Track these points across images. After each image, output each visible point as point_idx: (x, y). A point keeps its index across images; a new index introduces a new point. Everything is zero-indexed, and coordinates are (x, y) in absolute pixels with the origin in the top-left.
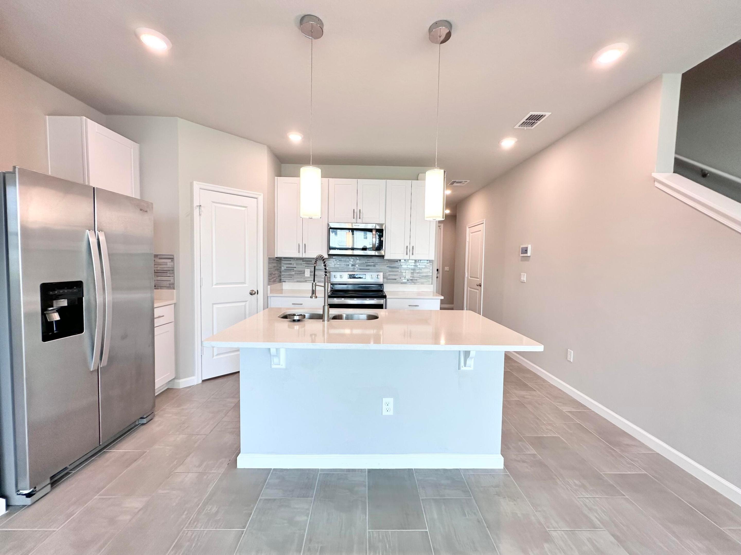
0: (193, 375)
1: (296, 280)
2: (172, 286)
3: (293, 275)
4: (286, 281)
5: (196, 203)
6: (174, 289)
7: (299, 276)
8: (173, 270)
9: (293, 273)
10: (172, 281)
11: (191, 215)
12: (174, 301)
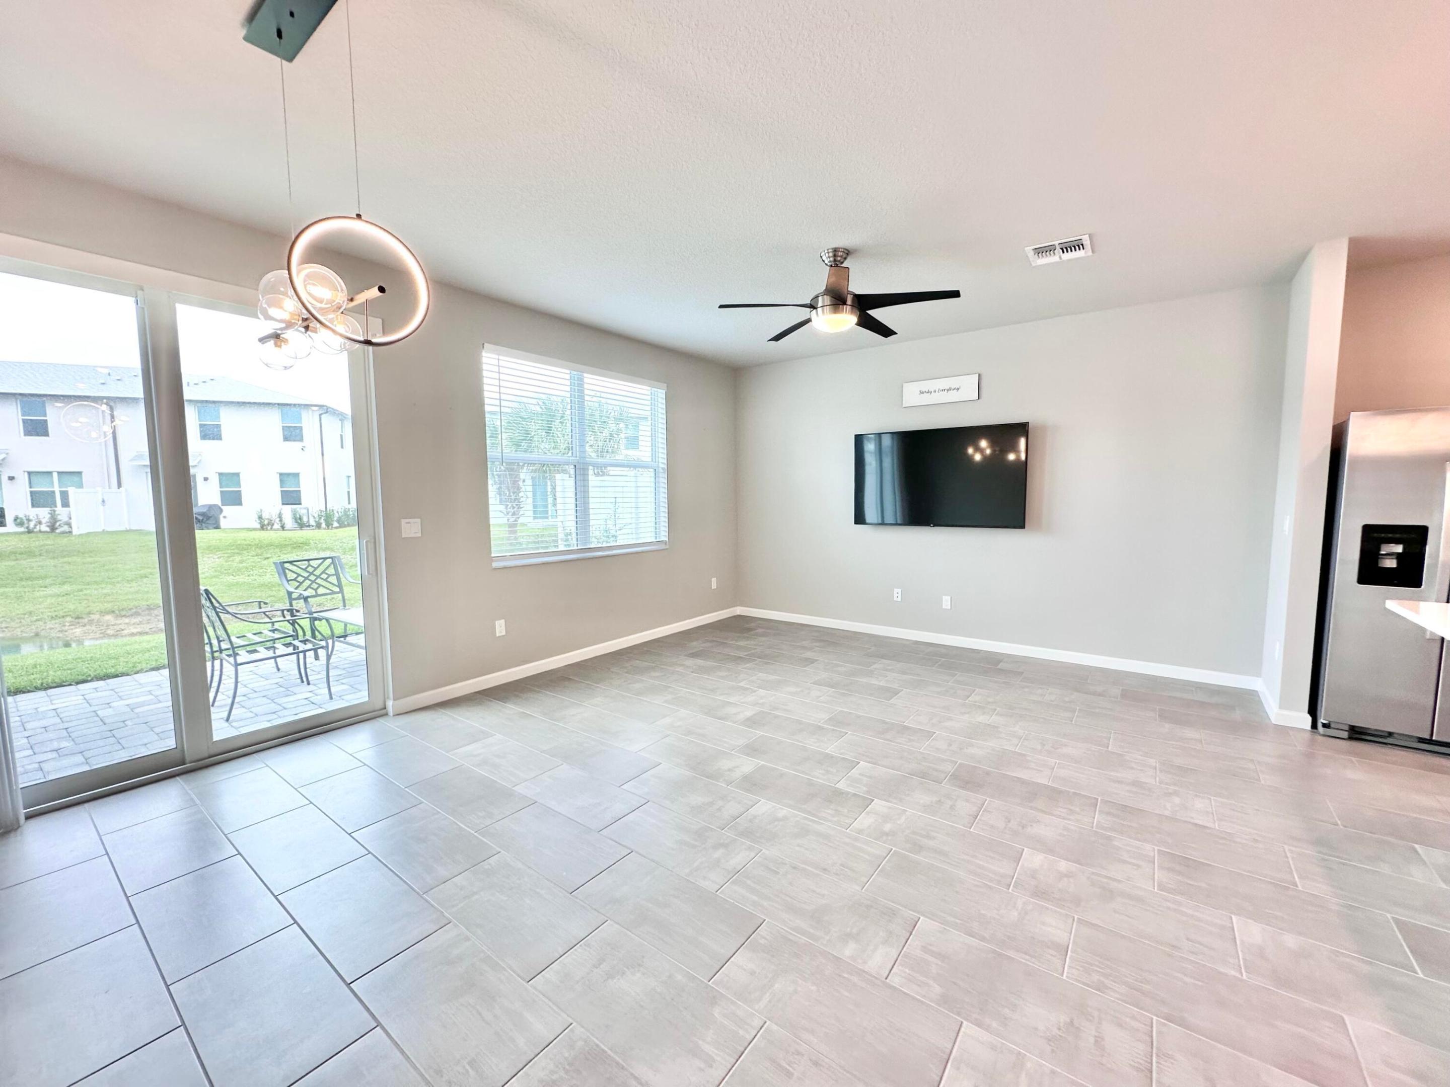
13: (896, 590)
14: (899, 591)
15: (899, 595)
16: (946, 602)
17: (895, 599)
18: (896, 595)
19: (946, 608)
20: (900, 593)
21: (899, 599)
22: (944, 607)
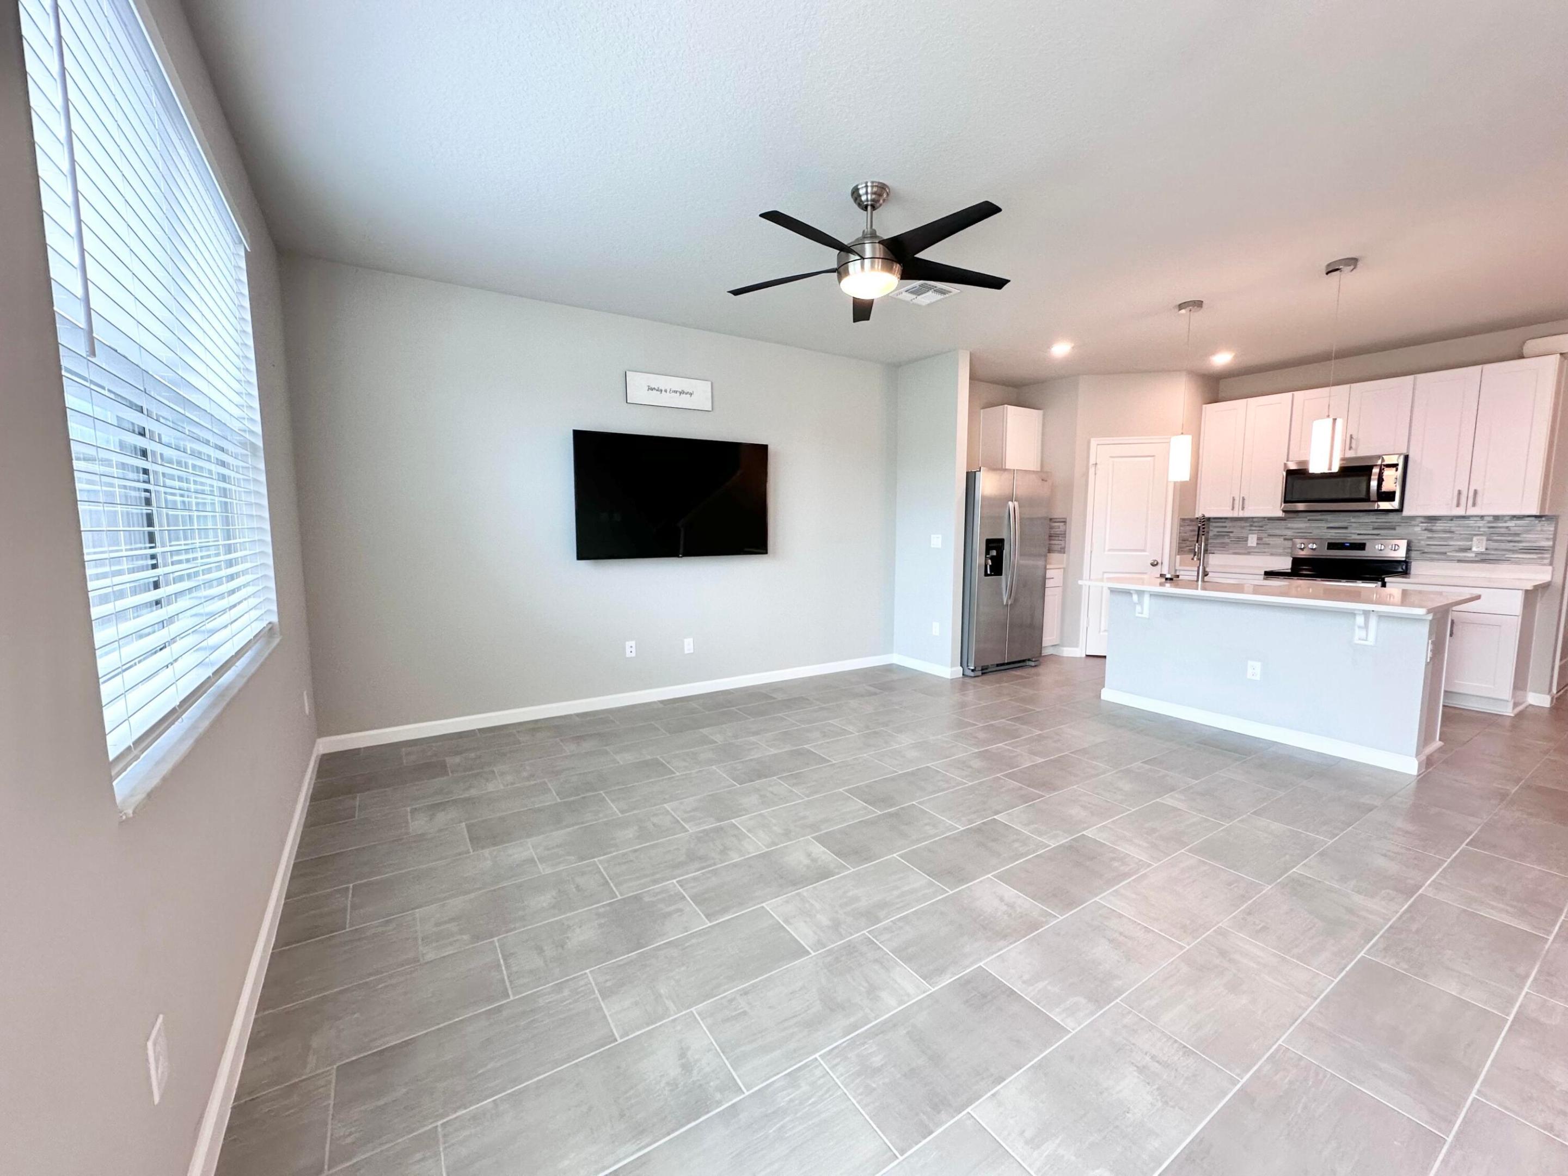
0: (1077, 646)
1: (1231, 551)
2: (1062, 551)
3: (1227, 544)
4: (1215, 552)
5: (1092, 461)
6: (1064, 553)
7: (1236, 545)
8: (1065, 534)
9: (1227, 540)
10: (1063, 545)
11: (1086, 475)
12: (1064, 566)
13: (628, 644)
14: (633, 643)
15: (634, 650)
16: (689, 646)
17: (628, 655)
18: (628, 650)
19: (688, 652)
20: (634, 646)
21: (633, 655)
22: (686, 652)
